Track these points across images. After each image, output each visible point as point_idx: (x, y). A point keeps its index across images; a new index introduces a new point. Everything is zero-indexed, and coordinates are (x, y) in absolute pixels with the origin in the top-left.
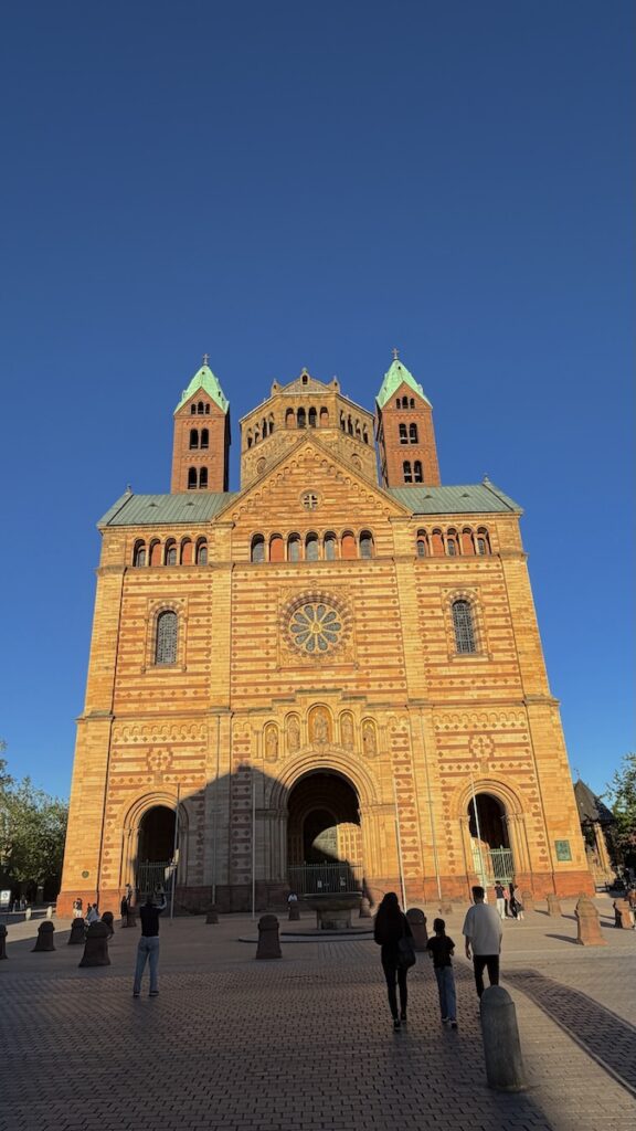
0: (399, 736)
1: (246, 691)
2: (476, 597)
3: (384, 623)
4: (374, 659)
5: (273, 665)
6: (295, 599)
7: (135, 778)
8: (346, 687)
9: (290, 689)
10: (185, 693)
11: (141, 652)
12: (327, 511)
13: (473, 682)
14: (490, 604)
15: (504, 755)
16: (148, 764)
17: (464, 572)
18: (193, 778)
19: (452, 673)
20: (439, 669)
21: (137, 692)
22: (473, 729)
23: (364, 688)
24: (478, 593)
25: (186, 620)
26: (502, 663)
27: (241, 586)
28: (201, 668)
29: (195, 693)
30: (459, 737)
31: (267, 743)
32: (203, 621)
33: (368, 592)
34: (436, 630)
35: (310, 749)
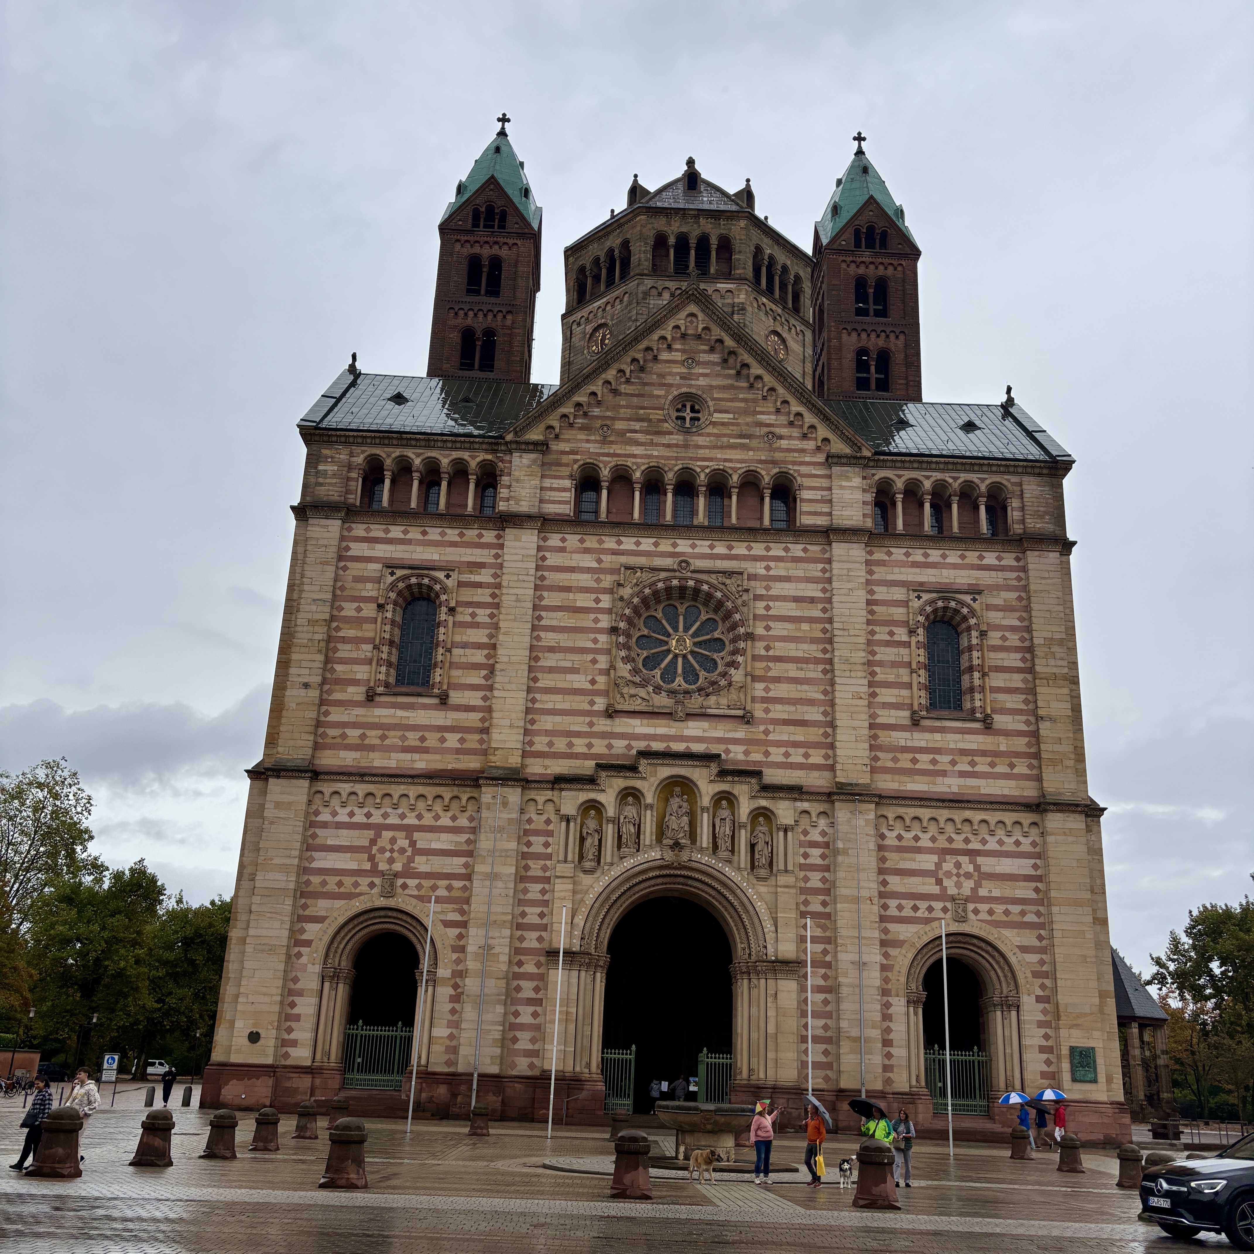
0: (814, 844)
1: (550, 744)
2: (973, 612)
3: (805, 646)
4: (779, 707)
5: (600, 704)
6: (647, 591)
7: (348, 881)
8: (727, 751)
9: (629, 747)
10: (443, 740)
11: (369, 662)
12: (717, 436)
13: (953, 763)
14: (998, 628)
15: (996, 893)
16: (371, 858)
17: (955, 566)
18: (449, 888)
19: (916, 744)
20: (894, 734)
21: (357, 732)
22: (947, 845)
23: (756, 757)
24: (976, 606)
25: (452, 610)
26: (1007, 733)
27: (553, 559)
28: (474, 698)
29: (462, 740)
30: (919, 857)
31: (582, 840)
32: (483, 615)
33: (778, 589)
34: (894, 664)
35: (655, 854)
